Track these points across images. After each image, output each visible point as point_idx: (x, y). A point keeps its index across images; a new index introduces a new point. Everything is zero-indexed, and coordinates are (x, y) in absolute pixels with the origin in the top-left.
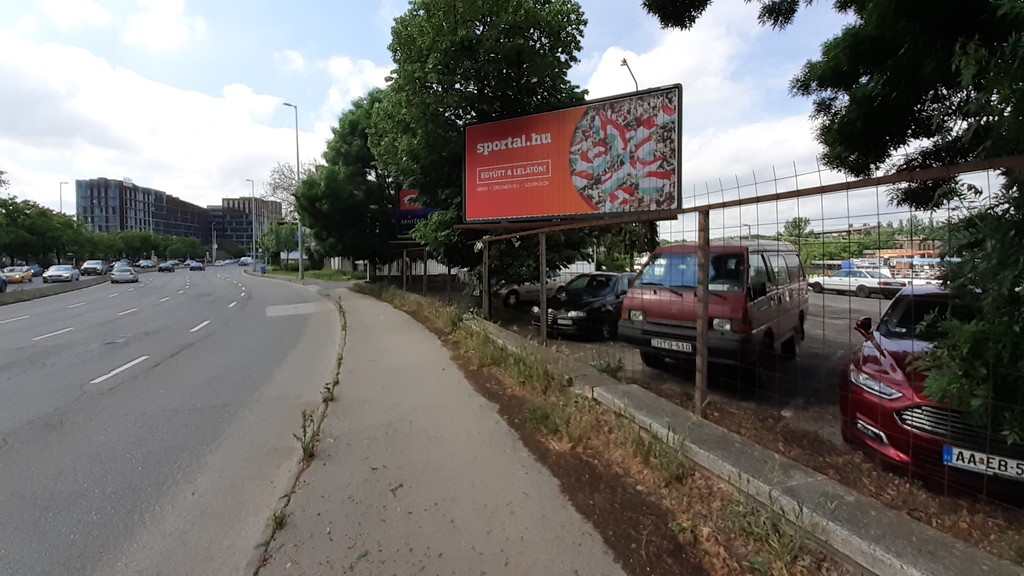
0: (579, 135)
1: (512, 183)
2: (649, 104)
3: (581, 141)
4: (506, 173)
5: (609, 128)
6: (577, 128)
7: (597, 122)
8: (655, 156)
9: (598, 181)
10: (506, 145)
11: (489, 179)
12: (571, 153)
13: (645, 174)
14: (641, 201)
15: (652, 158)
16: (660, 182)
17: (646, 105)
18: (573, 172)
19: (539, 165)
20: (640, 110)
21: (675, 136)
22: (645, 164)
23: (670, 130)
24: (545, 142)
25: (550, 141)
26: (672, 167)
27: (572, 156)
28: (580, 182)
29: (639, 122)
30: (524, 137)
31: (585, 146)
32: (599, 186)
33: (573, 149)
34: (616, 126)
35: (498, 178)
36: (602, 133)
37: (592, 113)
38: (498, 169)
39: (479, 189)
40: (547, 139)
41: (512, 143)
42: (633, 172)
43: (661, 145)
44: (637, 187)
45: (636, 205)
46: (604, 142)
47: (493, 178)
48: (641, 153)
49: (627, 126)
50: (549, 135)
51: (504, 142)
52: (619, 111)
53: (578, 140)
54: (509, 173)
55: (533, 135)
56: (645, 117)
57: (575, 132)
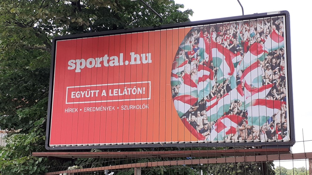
0: (182, 56)
1: (107, 105)
2: (256, 29)
3: (185, 63)
4: (100, 93)
5: (214, 51)
6: (180, 49)
7: (202, 44)
8: (264, 83)
9: (202, 107)
10: (102, 63)
11: (79, 100)
12: (173, 75)
13: (254, 102)
14: (250, 131)
15: (261, 85)
16: (270, 112)
17: (252, 30)
18: (175, 96)
19: (137, 86)
20: (247, 35)
21: (284, 63)
22: (253, 91)
23: (279, 57)
24: (145, 62)
25: (150, 61)
26: (282, 96)
27: (174, 79)
28: (182, 107)
29: (246, 47)
30: (122, 55)
31: (188, 68)
32: (204, 112)
33: (175, 71)
34: (222, 50)
35: (90, 99)
36: (206, 56)
37: (196, 35)
38: (91, 89)
39: (68, 110)
40: (147, 59)
41: (109, 61)
42: (241, 99)
43: (270, 72)
44: (245, 115)
45: (244, 134)
46: (209, 66)
47: (85, 99)
48: (249, 79)
49: (233, 49)
50: (150, 55)
51: (99, 60)
52: (225, 34)
53: (181, 62)
54: (104, 93)
55: (133, 54)
56: (252, 42)
57: (178, 54)
